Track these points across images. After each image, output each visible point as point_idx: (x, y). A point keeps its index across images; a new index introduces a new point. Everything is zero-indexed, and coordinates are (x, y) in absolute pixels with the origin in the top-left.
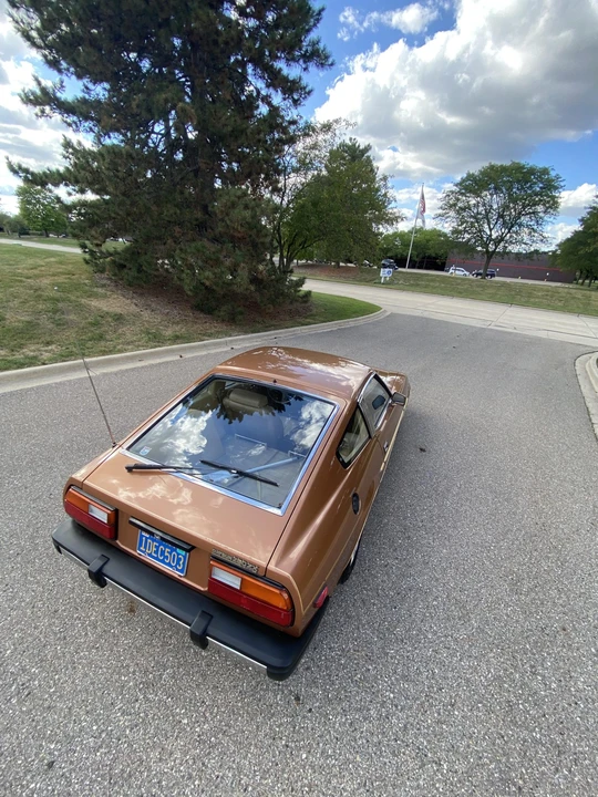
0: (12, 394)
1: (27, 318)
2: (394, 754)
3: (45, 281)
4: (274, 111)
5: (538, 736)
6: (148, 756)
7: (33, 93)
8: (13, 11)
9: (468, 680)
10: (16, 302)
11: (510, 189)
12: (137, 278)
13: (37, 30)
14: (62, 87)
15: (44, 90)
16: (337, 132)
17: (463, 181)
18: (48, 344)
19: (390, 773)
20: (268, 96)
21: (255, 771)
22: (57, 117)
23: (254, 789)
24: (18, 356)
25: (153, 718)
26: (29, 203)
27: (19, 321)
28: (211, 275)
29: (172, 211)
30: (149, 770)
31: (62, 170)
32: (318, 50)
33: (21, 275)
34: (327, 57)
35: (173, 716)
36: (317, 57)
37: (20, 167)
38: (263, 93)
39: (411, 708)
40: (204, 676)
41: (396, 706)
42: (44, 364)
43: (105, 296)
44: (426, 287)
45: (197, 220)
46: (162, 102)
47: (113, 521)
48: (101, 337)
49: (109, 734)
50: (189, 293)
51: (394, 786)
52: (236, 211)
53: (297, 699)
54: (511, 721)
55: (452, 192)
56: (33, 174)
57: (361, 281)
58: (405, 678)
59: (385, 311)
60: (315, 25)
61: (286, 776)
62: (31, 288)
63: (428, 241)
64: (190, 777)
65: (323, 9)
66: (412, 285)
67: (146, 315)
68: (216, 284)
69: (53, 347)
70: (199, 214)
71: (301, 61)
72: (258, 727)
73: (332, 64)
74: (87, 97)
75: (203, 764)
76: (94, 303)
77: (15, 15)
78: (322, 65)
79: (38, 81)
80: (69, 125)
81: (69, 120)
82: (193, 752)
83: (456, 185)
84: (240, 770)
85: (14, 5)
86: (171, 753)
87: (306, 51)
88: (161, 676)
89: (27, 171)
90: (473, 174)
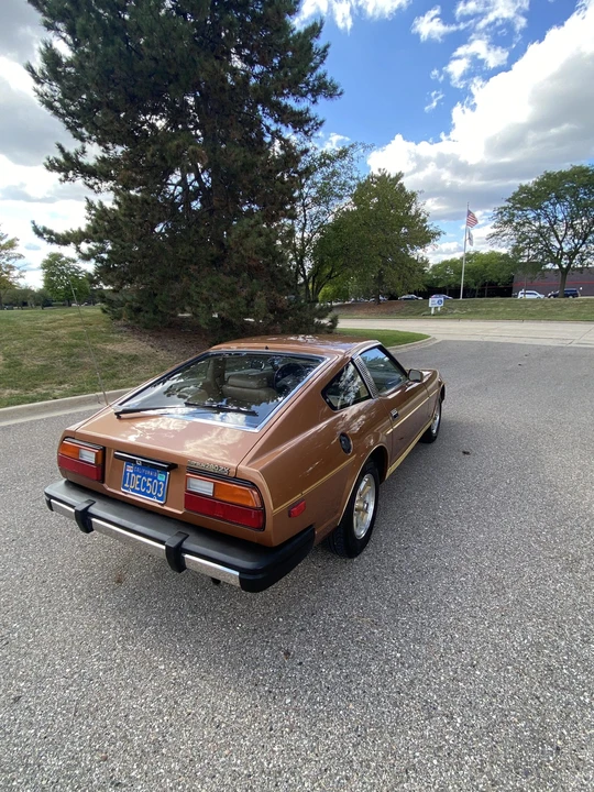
0: (22, 424)
1: (44, 363)
2: (395, 705)
3: (63, 331)
4: (286, 144)
5: (587, 700)
6: (118, 694)
7: (57, 161)
8: (38, 87)
9: (496, 645)
10: (34, 350)
11: (575, 195)
12: (154, 320)
13: (60, 101)
14: (84, 152)
15: (67, 156)
16: (355, 156)
17: (516, 194)
18: (61, 383)
19: (388, 721)
20: (278, 131)
21: (231, 711)
22: (80, 181)
23: (228, 726)
24: (31, 394)
25: (129, 664)
26: (53, 274)
27: (35, 365)
28: (227, 306)
29: (186, 250)
30: (118, 705)
31: (84, 229)
32: (325, 83)
33: (41, 328)
34: (335, 88)
35: (150, 663)
36: (324, 89)
37: (45, 229)
38: (273, 128)
39: (421, 666)
40: (187, 632)
41: (403, 664)
42: (55, 398)
43: (121, 341)
44: (488, 313)
45: (212, 255)
46: (174, 148)
47: (100, 462)
48: (114, 376)
49: (82, 676)
50: (205, 327)
51: (392, 734)
52: (250, 239)
53: (287, 654)
54: (551, 684)
55: (505, 208)
56: (56, 235)
57: (406, 315)
58: (415, 640)
59: (434, 339)
60: (322, 62)
61: (265, 716)
62: (49, 337)
63: (486, 266)
64: (160, 712)
65: (328, 46)
66: (470, 313)
67: (162, 354)
68: (233, 315)
69: (66, 386)
70: (214, 250)
71: (309, 96)
72: (239, 675)
73: (341, 93)
74: (106, 156)
75: (176, 703)
76: (110, 347)
77: (40, 90)
78: (331, 96)
79: (61, 148)
80: (91, 187)
81: (91, 183)
82: (166, 692)
83: (508, 200)
84: (214, 709)
85: (38, 81)
86: (143, 693)
87: (314, 85)
88: (142, 632)
89: (51, 233)
90: (526, 186)
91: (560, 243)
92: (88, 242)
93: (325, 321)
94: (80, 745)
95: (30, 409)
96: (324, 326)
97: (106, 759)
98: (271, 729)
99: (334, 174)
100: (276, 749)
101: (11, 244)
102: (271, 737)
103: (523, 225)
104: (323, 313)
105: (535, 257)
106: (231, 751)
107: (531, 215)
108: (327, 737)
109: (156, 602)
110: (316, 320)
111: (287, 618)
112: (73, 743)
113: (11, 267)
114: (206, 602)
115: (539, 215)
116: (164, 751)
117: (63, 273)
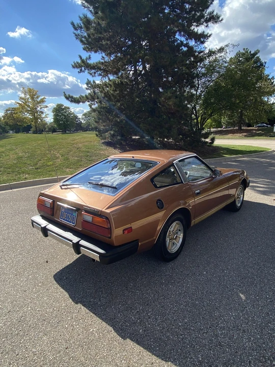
7: (78, 63)
14: (90, 58)
15: (83, 61)
16: (228, 51)
22: (87, 72)
31: (87, 95)
32: (213, 16)
34: (218, 18)
37: (69, 96)
47: (52, 206)
56: (74, 99)
59: (273, 151)
71: (204, 23)
78: (216, 22)
79: (80, 57)
80: (91, 74)
81: (91, 72)
89: (72, 97)
92: (88, 101)
93: (208, 140)
96: (207, 142)
104: (206, 135)
110: (203, 139)
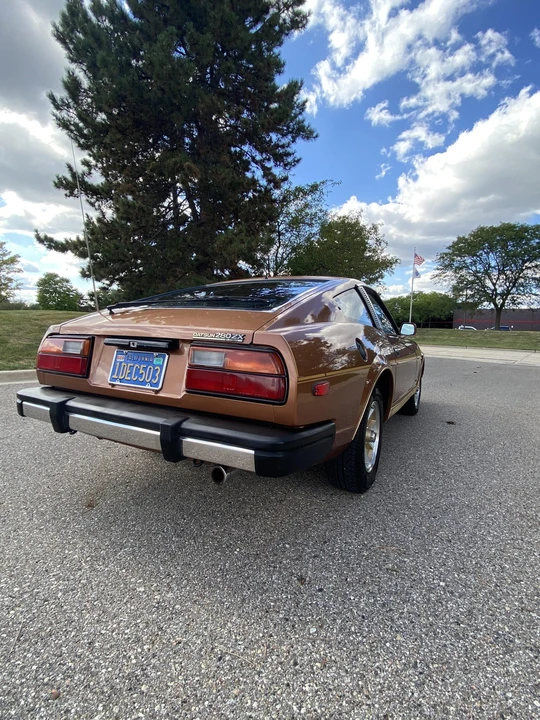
6: (82, 616)
7: (65, 179)
8: (57, 113)
11: (505, 246)
14: (90, 175)
15: (74, 175)
16: (324, 191)
17: (455, 244)
19: (456, 656)
20: (262, 161)
21: (236, 640)
22: (84, 197)
23: (234, 658)
25: (98, 585)
26: (47, 292)
27: (21, 344)
30: (80, 630)
31: (81, 239)
32: (303, 127)
33: (30, 318)
34: (312, 132)
35: (125, 584)
37: (46, 237)
38: (258, 159)
40: (173, 555)
44: (434, 340)
46: (172, 164)
49: (34, 597)
51: (465, 671)
53: (301, 579)
55: (446, 254)
56: (56, 243)
61: (284, 648)
62: (38, 325)
63: (429, 304)
64: (138, 640)
71: (289, 136)
72: (243, 600)
73: (317, 136)
75: (160, 629)
77: (59, 115)
78: (308, 138)
79: (70, 167)
80: (92, 205)
81: (93, 200)
82: (147, 617)
83: (449, 248)
84: (213, 637)
85: (58, 107)
86: (115, 617)
87: (293, 129)
88: (116, 553)
89: (51, 240)
90: (464, 237)
91: (494, 285)
94: (21, 677)
95: (9, 375)
97: (57, 697)
98: (296, 664)
99: (306, 206)
100: (307, 688)
101: (13, 260)
102: (296, 673)
103: (461, 269)
105: (472, 296)
106: (243, 690)
107: (469, 260)
108: (376, 674)
109: (134, 526)
111: (293, 544)
112: (11, 674)
113: (10, 280)
114: (194, 528)
115: (475, 261)
116: (144, 688)
117: (55, 291)
